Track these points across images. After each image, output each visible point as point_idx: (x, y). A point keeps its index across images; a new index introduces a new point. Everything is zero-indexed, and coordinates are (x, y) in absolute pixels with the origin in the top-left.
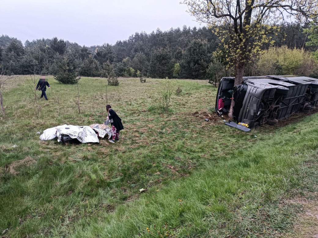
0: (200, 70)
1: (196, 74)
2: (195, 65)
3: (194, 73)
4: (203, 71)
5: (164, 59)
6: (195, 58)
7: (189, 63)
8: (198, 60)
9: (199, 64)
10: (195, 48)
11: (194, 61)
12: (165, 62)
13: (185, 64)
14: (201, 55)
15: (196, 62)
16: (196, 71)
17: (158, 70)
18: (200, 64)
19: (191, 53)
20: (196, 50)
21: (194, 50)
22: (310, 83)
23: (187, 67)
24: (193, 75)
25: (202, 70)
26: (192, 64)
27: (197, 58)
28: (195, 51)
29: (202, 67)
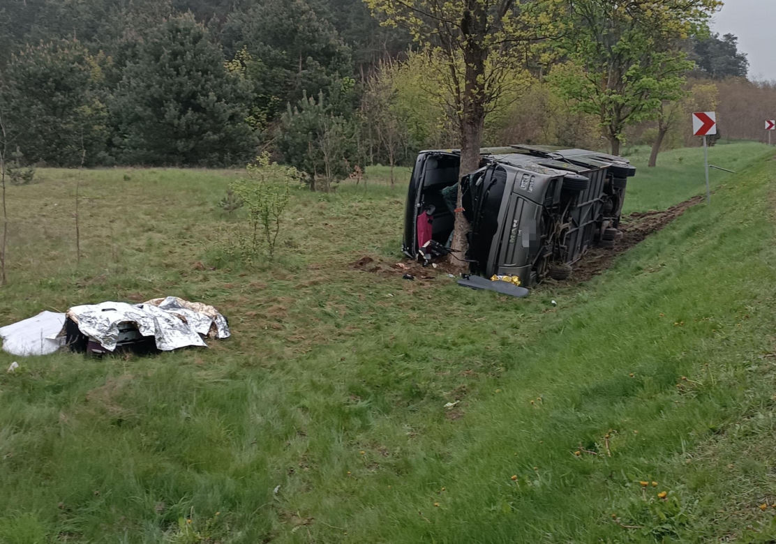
0: (205, 132)
1: (191, 146)
2: (183, 112)
3: (180, 144)
4: (216, 137)
5: (60, 86)
6: (181, 84)
7: (157, 104)
8: (194, 95)
9: (198, 108)
10: (178, 47)
11: (178, 99)
12: (67, 101)
13: (139, 109)
14: (202, 76)
15: (188, 102)
16: (189, 136)
17: (41, 132)
18: (204, 111)
19: (163, 65)
20: (183, 54)
21: (175, 55)
22: (611, 164)
23: (151, 118)
24: (175, 151)
25: (214, 133)
26: (172, 110)
27: (189, 86)
28: (179, 61)
29: (211, 121)
